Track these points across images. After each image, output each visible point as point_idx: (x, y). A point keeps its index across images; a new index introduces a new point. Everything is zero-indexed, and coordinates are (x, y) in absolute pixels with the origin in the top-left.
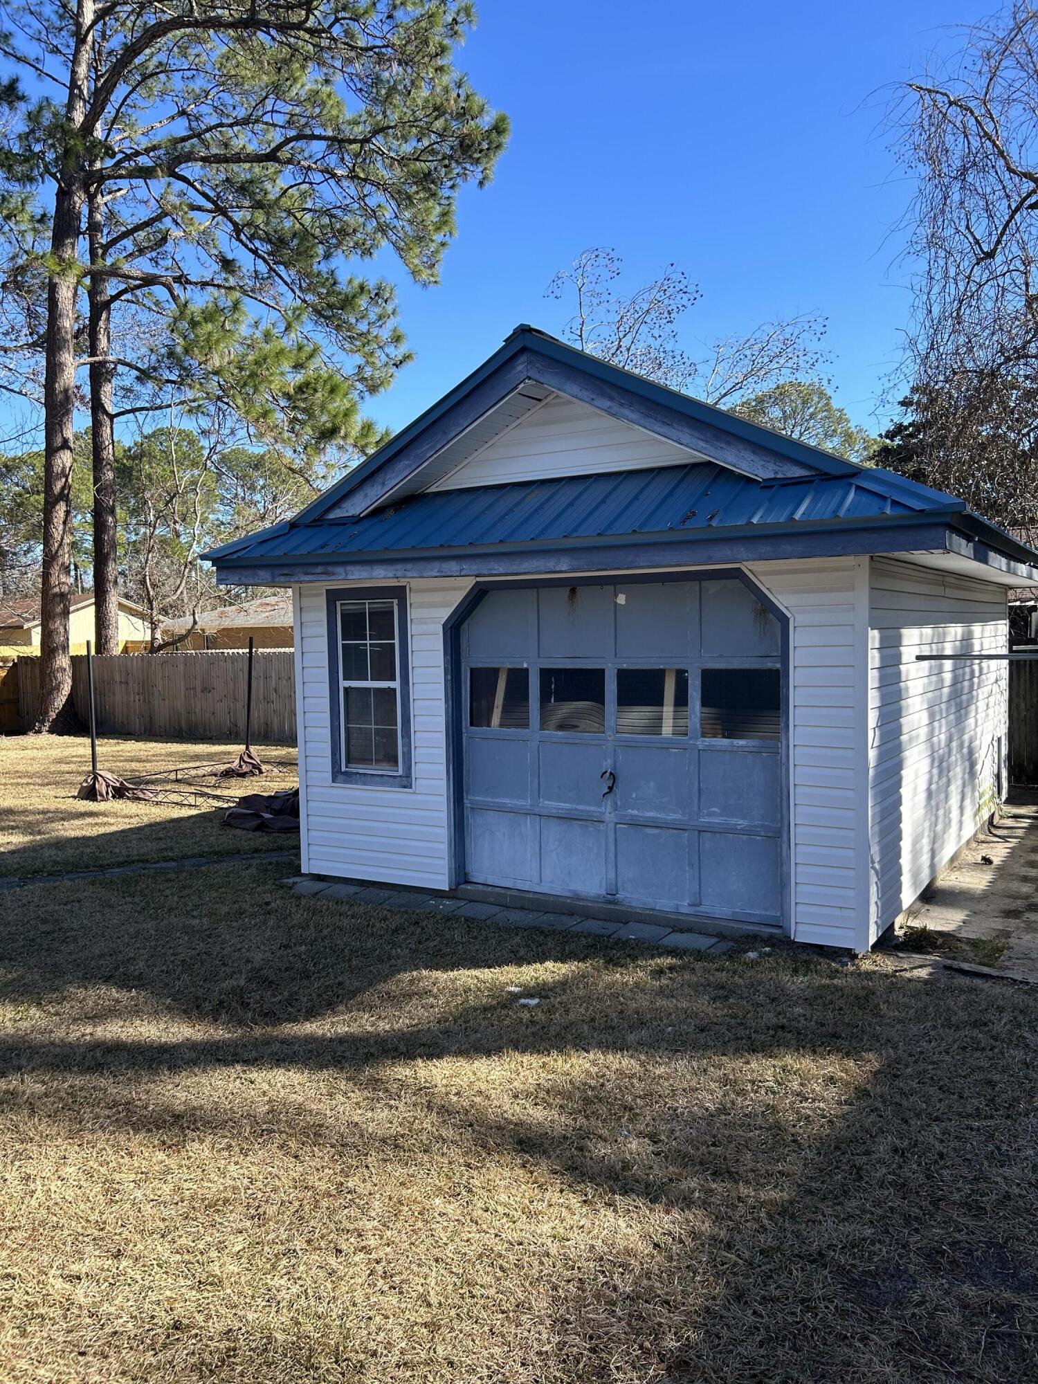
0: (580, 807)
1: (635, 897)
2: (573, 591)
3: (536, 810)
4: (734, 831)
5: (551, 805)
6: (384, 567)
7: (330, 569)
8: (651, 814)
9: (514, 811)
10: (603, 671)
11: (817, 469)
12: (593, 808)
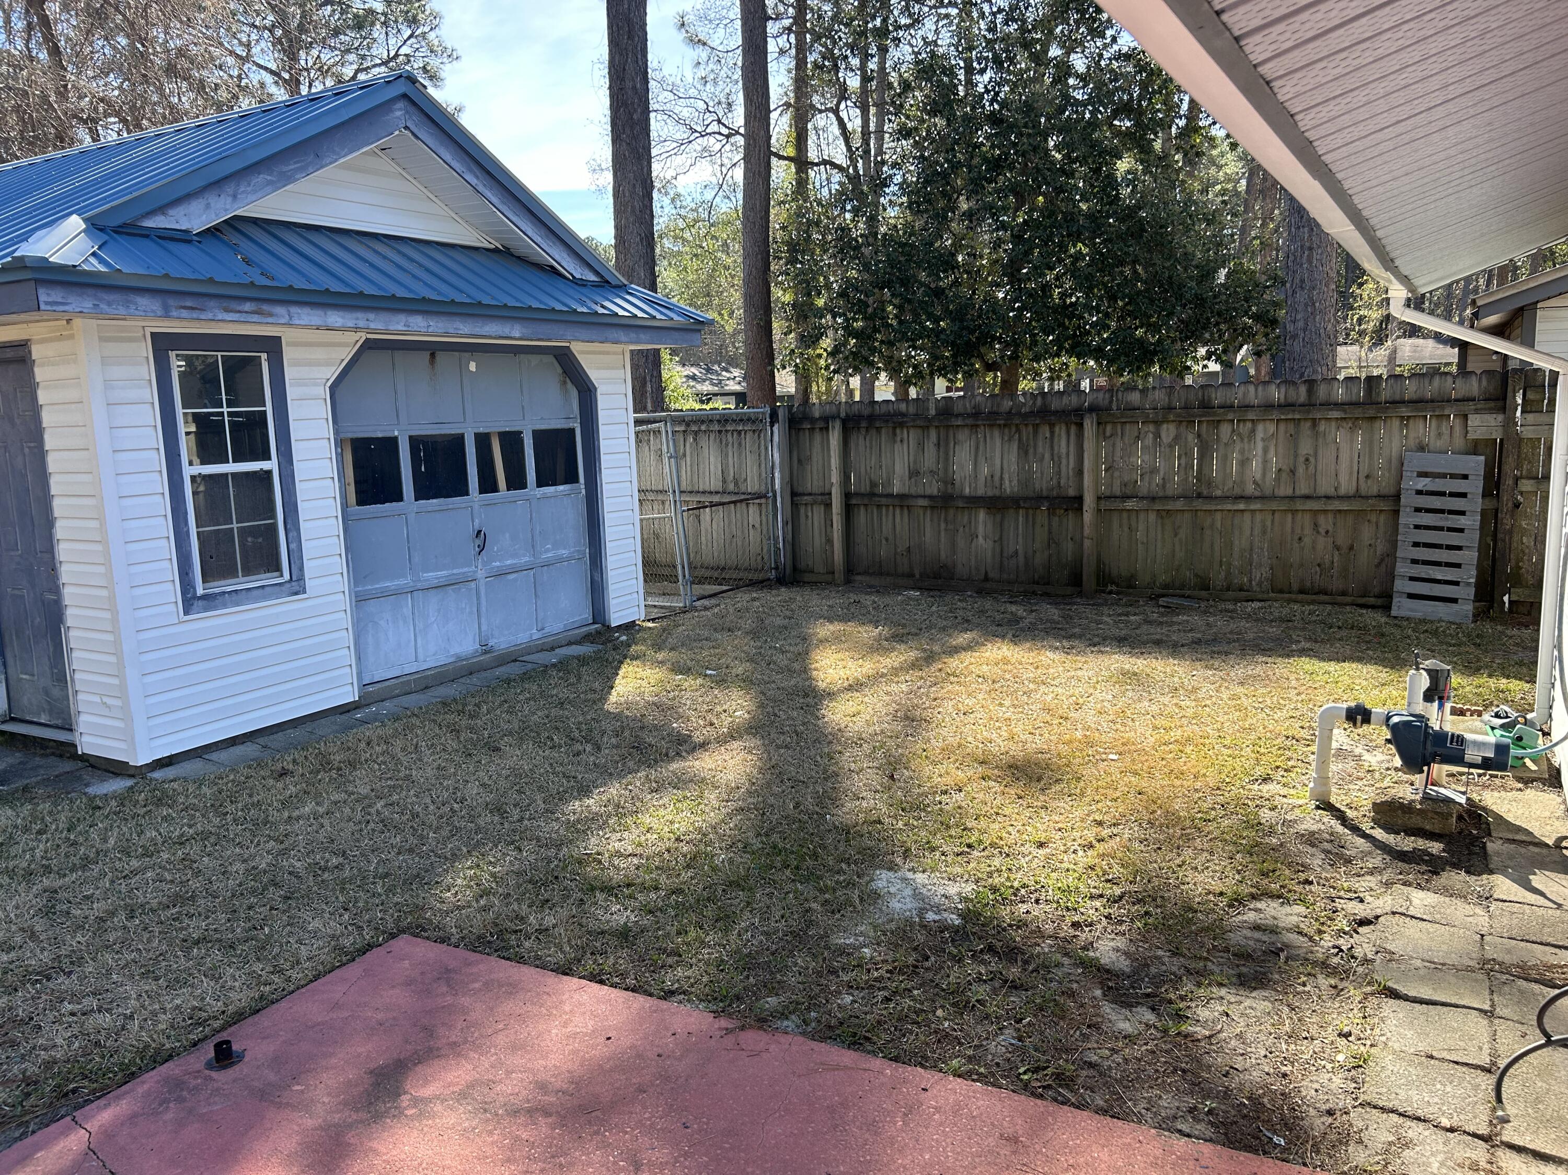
0: (455, 571)
1: (502, 641)
2: (433, 355)
3: (419, 585)
4: (560, 560)
5: (432, 576)
6: (341, 313)
7: (265, 307)
8: (509, 562)
9: (398, 593)
10: (462, 436)
11: (602, 277)
12: (466, 570)
